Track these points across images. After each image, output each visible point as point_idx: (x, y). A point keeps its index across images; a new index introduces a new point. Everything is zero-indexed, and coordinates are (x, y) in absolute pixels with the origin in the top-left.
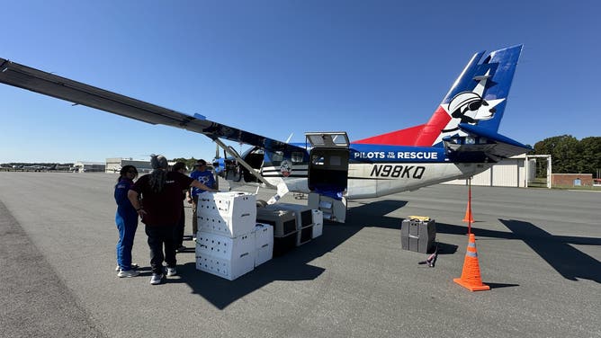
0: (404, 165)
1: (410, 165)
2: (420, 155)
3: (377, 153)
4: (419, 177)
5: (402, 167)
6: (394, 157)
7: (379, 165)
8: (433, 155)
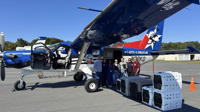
0: (140, 56)
1: (142, 56)
2: (144, 53)
3: (132, 51)
4: (144, 61)
5: (139, 57)
6: (137, 53)
7: (133, 56)
8: (147, 53)
